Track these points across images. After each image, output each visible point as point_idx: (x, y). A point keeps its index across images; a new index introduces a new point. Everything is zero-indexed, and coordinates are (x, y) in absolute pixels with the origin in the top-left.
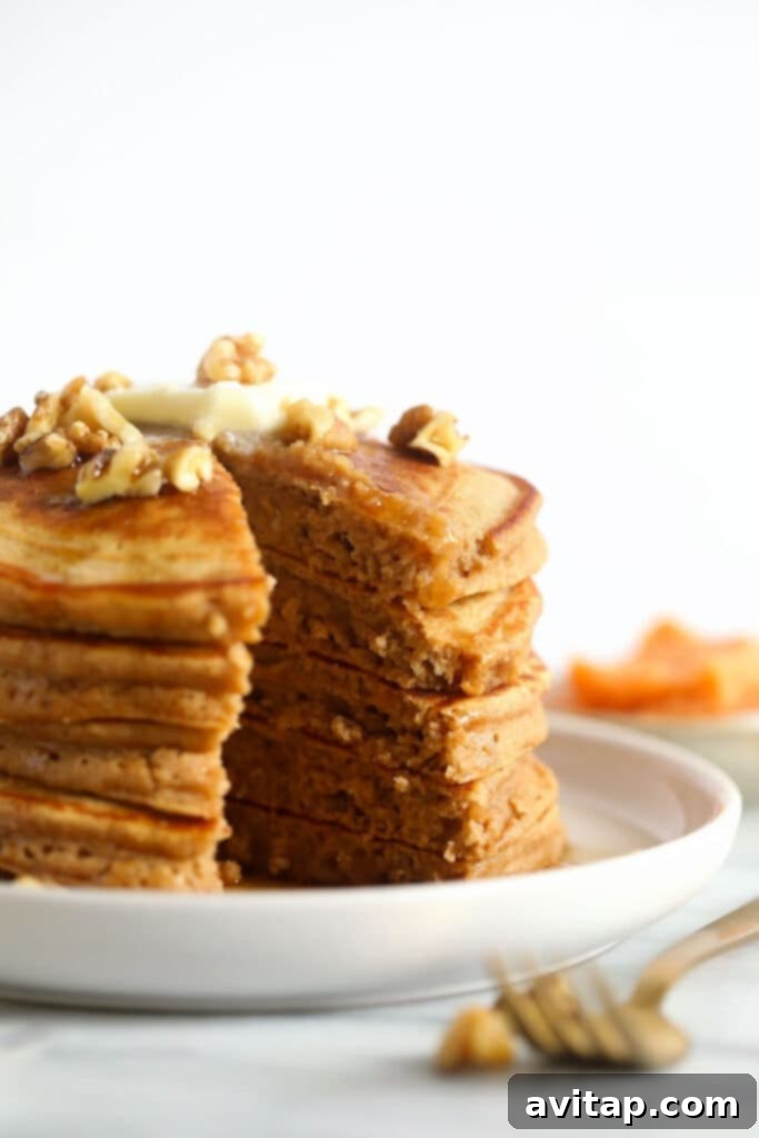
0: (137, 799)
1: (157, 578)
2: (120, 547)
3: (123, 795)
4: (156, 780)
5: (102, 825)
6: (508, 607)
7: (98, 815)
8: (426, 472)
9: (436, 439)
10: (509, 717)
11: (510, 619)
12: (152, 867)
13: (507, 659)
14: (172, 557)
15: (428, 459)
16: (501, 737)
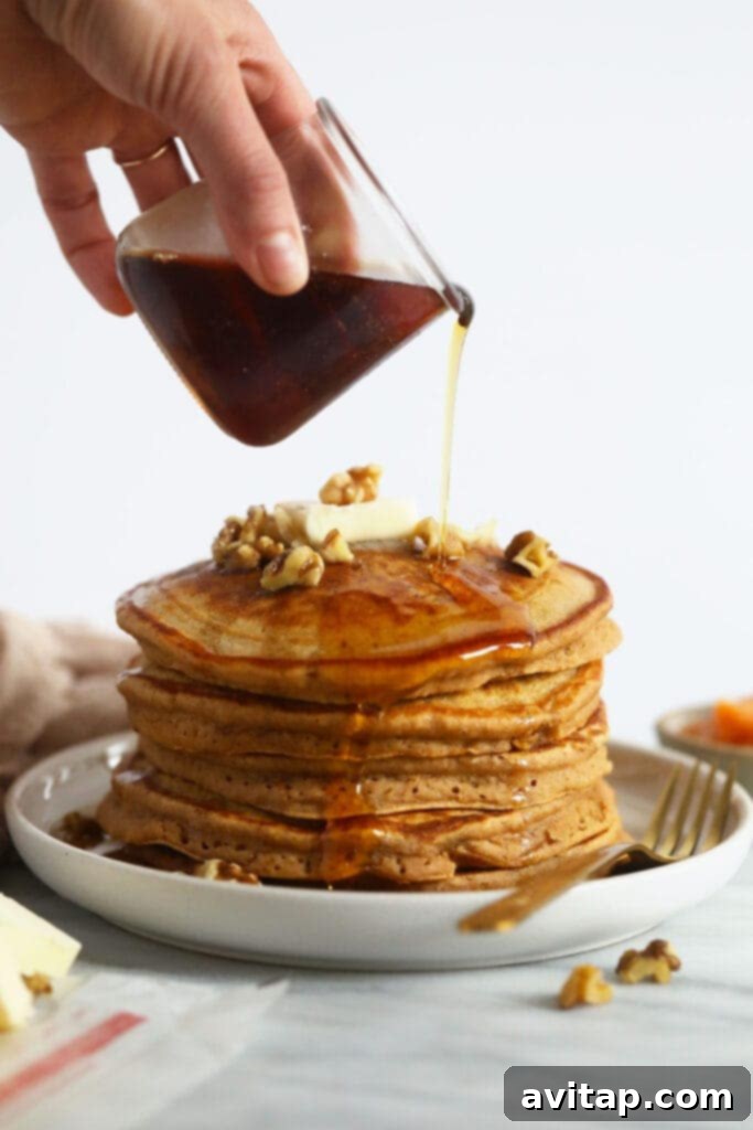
0: (277, 810)
1: (280, 655)
2: (263, 630)
3: (268, 808)
4: (289, 797)
5: (251, 828)
6: (564, 687)
7: (251, 821)
8: (518, 581)
9: (532, 557)
10: (548, 769)
11: (562, 696)
12: (283, 857)
13: (551, 725)
14: (295, 641)
15: (523, 573)
16: (539, 783)
